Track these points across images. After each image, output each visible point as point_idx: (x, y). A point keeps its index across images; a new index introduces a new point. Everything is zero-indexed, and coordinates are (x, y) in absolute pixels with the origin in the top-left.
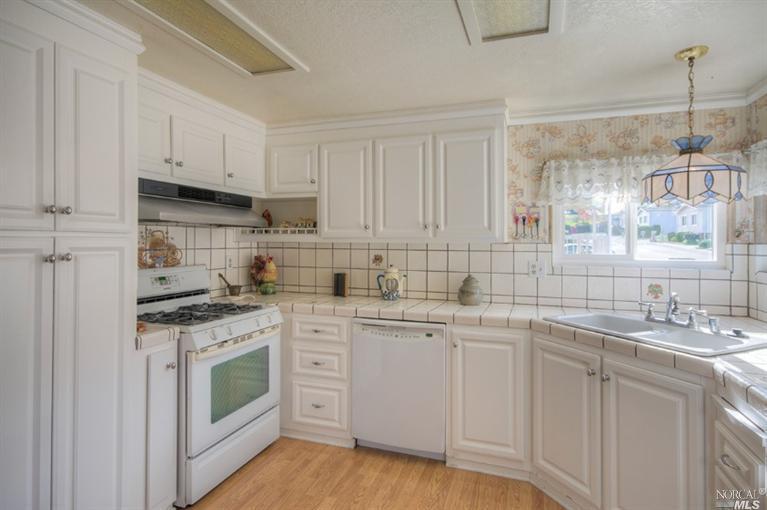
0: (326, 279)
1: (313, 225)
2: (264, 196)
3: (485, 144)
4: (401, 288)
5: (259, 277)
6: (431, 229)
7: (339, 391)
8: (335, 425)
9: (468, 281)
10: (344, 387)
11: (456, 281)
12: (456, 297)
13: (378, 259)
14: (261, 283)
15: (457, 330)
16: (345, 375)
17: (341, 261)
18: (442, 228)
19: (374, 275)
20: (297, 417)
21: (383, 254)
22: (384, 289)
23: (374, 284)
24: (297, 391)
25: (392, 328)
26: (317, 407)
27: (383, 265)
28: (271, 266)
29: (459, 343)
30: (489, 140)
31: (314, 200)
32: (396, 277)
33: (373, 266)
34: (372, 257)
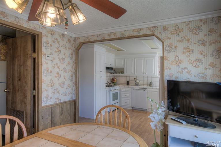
0: (125, 82)
1: (123, 72)
2: (114, 67)
3: (153, 60)
4: (139, 84)
5: (113, 82)
6: (144, 74)
7: (129, 100)
8: (129, 105)
9: (151, 82)
10: (130, 99)
11: (149, 83)
12: (149, 85)
13: (135, 79)
14: (114, 82)
15: (148, 90)
16: (130, 97)
17: (128, 79)
18: (146, 73)
19: (134, 82)
20: (122, 104)
21: (136, 78)
22: (136, 84)
23: (134, 83)
24: (122, 100)
25: (138, 89)
26: (126, 102)
27: (136, 80)
28: (115, 80)
29: (149, 92)
30: (154, 59)
31: (124, 68)
32: (138, 82)
33: (134, 80)
34: (134, 78)
